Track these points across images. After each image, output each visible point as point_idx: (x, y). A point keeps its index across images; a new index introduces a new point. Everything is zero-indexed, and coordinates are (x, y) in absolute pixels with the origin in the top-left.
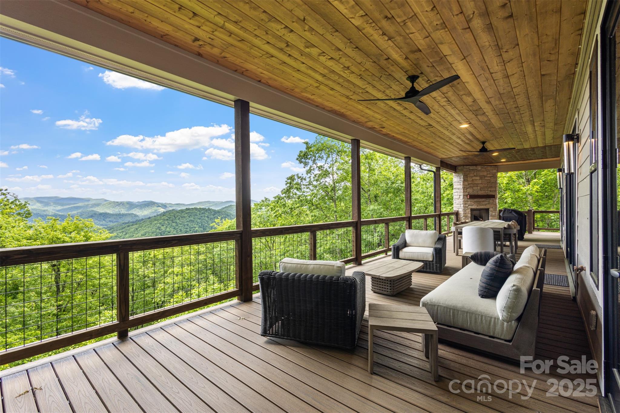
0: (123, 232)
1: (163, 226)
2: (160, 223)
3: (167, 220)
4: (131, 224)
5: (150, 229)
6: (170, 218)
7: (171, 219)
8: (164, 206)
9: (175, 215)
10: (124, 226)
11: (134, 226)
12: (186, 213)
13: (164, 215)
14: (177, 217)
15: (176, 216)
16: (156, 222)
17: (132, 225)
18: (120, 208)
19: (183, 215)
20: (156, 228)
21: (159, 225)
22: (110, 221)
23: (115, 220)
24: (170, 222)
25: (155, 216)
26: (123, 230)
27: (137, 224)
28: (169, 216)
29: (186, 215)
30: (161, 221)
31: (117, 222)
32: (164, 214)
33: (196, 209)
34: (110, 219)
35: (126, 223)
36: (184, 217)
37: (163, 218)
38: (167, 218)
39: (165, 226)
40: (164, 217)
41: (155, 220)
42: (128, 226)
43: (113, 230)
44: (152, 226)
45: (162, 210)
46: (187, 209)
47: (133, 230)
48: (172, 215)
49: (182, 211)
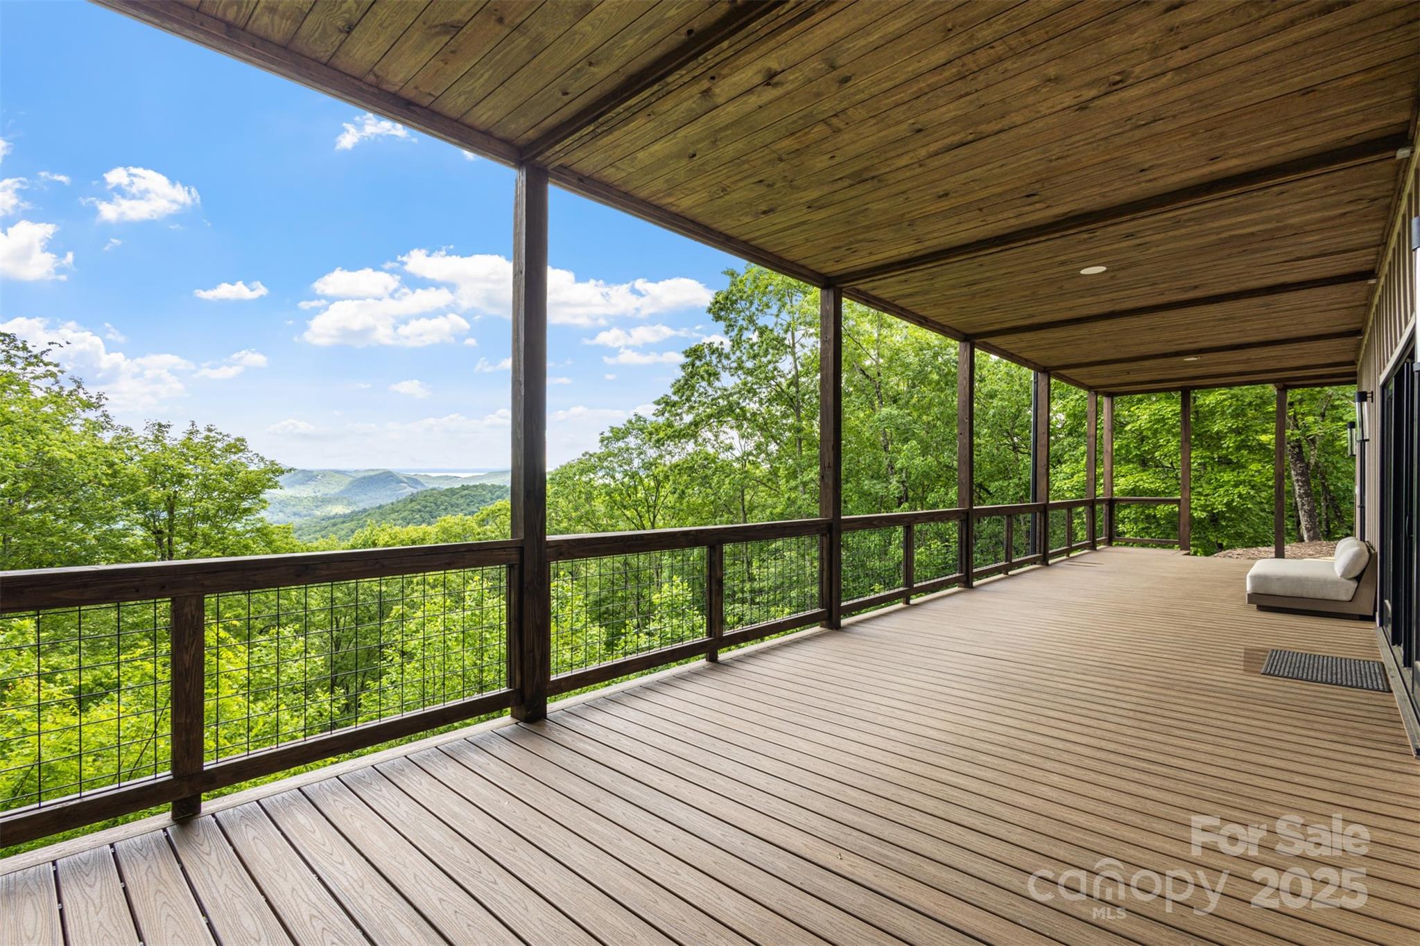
3: (420, 511)
4: (341, 520)
6: (425, 507)
8: (413, 481)
9: (436, 499)
10: (324, 523)
11: (345, 525)
12: (462, 497)
13: (412, 501)
14: (442, 504)
15: (439, 503)
16: (393, 516)
17: (343, 522)
18: (316, 486)
19: (454, 500)
22: (295, 514)
23: (305, 512)
25: (393, 504)
28: (423, 503)
29: (461, 501)
30: (406, 513)
31: (309, 515)
32: (412, 499)
33: (483, 487)
34: (295, 510)
35: (329, 518)
36: (458, 505)
37: (410, 506)
38: (419, 507)
40: (413, 504)
41: (393, 511)
42: (334, 525)
43: (300, 532)
45: (409, 491)
46: (464, 488)
48: (432, 499)
49: (452, 492)
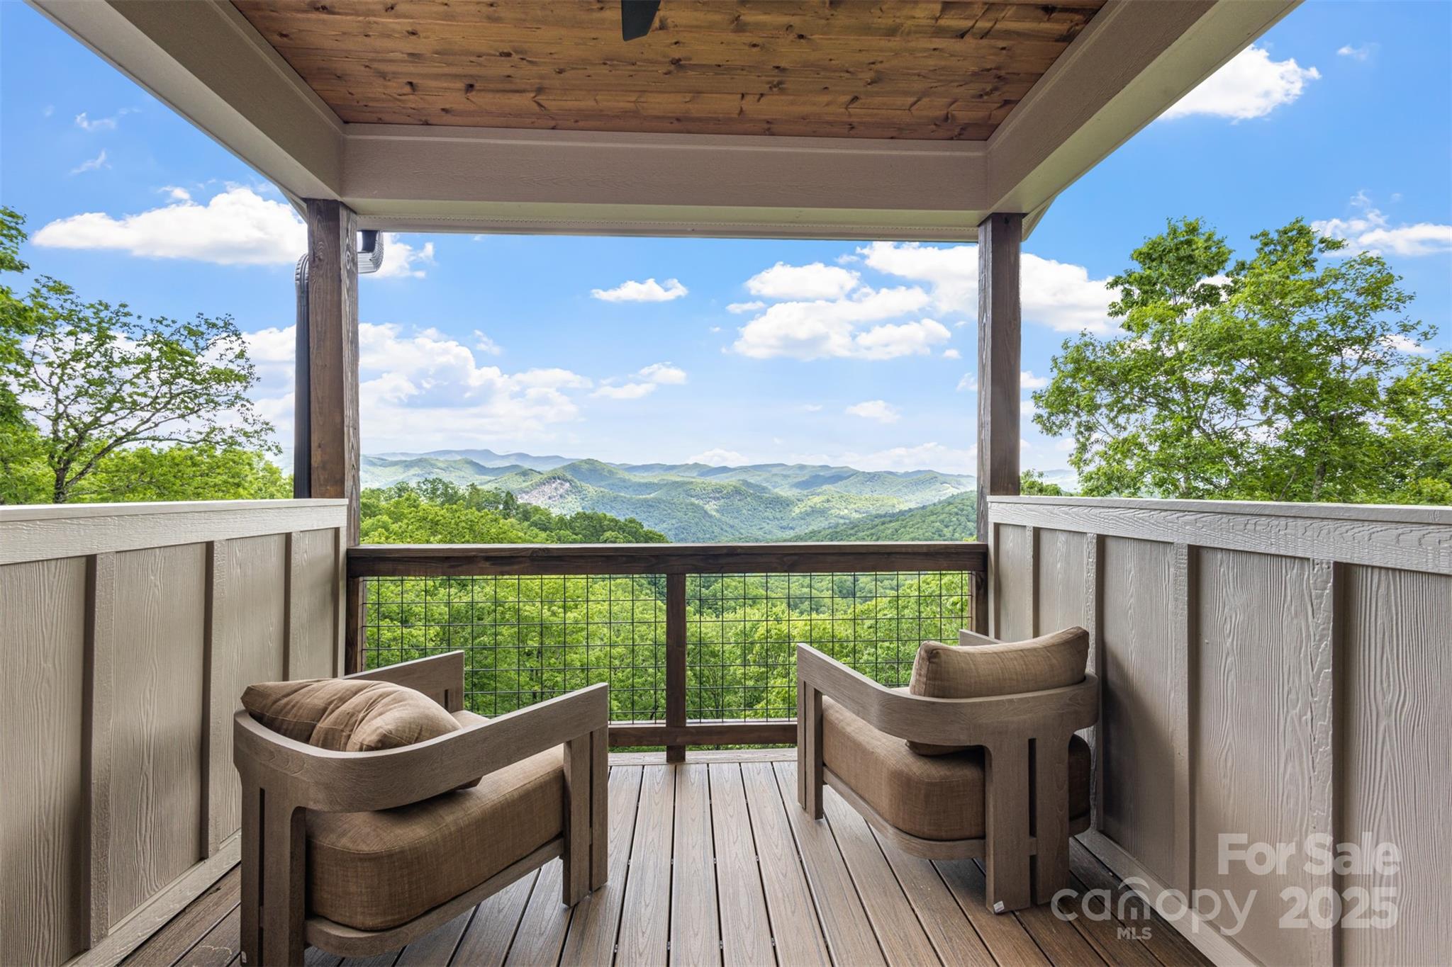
0: (872, 534)
1: (947, 526)
2: (942, 521)
3: (957, 514)
4: (888, 519)
5: (921, 532)
6: (962, 510)
7: (964, 512)
13: (950, 504)
16: (933, 518)
20: (933, 530)
21: (938, 524)
24: (963, 519)
25: (934, 504)
26: (873, 531)
27: (898, 520)
30: (944, 515)
38: (956, 510)
39: (951, 528)
40: (951, 506)
41: (933, 513)
43: (856, 529)
44: (925, 527)
45: (949, 491)
47: (889, 531)
48: (968, 503)
